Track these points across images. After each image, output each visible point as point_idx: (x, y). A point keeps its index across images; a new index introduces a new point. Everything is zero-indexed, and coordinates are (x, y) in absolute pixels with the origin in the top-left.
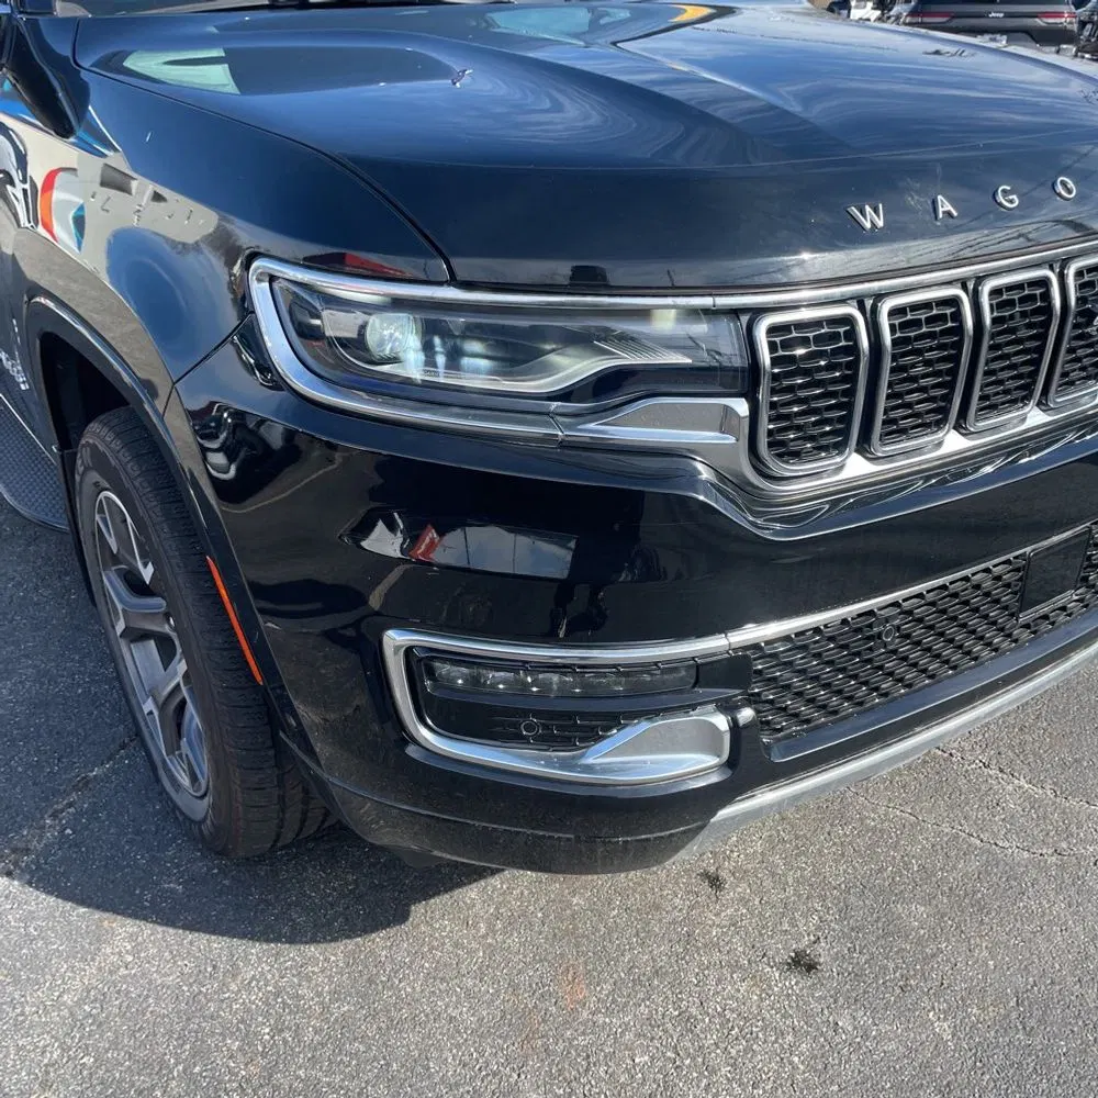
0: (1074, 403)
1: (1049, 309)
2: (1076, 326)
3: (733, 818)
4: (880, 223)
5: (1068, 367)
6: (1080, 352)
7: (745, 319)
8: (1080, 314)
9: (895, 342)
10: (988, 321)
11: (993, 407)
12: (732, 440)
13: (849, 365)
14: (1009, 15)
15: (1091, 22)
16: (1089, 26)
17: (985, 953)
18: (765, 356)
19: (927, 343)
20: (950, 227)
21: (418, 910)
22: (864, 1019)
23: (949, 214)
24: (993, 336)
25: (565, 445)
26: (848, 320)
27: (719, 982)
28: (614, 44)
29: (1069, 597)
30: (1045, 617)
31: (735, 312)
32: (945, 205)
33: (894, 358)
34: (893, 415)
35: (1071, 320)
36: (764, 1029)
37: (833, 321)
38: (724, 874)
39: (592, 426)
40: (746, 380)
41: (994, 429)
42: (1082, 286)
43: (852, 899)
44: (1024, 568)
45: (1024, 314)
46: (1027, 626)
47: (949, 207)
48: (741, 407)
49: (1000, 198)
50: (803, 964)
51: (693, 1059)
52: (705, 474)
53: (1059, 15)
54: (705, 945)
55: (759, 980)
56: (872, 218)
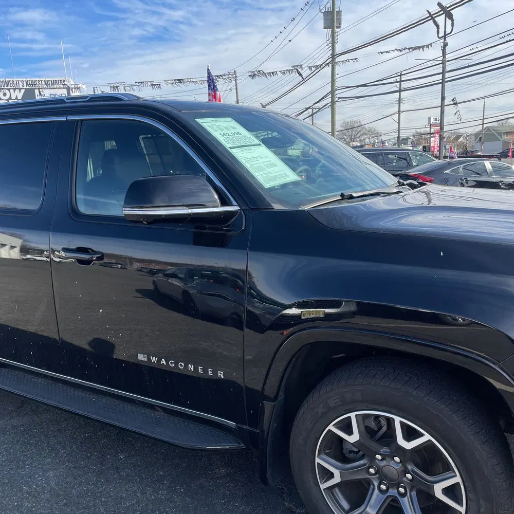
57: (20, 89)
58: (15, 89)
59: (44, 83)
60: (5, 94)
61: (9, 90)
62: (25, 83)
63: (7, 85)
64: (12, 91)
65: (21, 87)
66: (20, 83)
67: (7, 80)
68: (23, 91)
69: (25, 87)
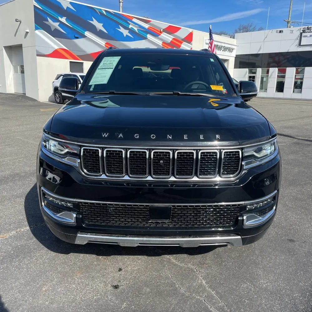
1: (146, 157)
2: (155, 162)
5: (156, 170)
6: (160, 168)
9: (107, 156)
10: (128, 157)
11: (135, 173)
12: (78, 166)
13: (98, 158)
18: (82, 154)
19: (115, 157)
24: (132, 159)
26: (98, 150)
29: (167, 221)
33: (108, 159)
34: (110, 169)
35: (152, 161)
41: (137, 178)
44: (148, 208)
45: (138, 157)
46: (153, 223)
48: (78, 160)
50: (116, 287)
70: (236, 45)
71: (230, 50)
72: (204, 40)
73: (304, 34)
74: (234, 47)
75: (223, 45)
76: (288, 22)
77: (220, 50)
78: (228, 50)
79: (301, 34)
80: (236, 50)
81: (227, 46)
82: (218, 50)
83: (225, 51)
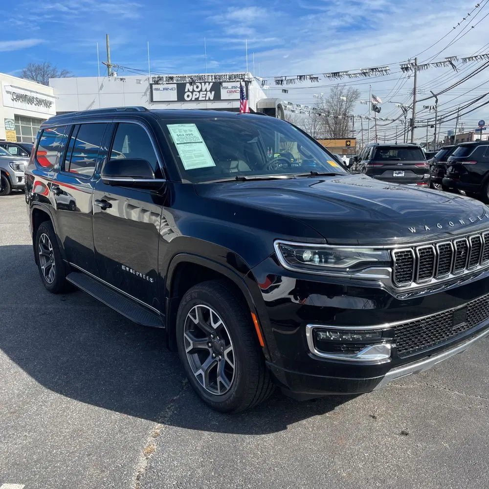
0: (459, 273)
1: (451, 250)
2: (457, 255)
3: (390, 375)
4: (415, 231)
5: (457, 264)
6: (459, 261)
7: (389, 251)
8: (458, 252)
9: (420, 256)
10: (439, 253)
11: (441, 273)
12: (388, 277)
13: (411, 261)
14: (404, 164)
15: (433, 165)
16: (433, 167)
17: (454, 430)
18: (395, 259)
19: (426, 257)
20: (428, 232)
21: (289, 427)
22: (424, 444)
23: (428, 229)
24: (440, 256)
25: (351, 278)
26: (410, 251)
27: (382, 438)
28: (309, 186)
29: (463, 324)
30: (459, 328)
31: (387, 249)
32: (427, 228)
33: (420, 260)
34: (421, 273)
35: (456, 254)
36: (398, 447)
37: (407, 252)
38: (375, 415)
39: (358, 274)
40: (390, 264)
41: (442, 278)
42: (457, 246)
43: (414, 420)
44: (452, 314)
45: (445, 251)
46: (455, 330)
47: (428, 228)
48: (390, 270)
49: (438, 226)
50: (404, 433)
51: (380, 454)
52: (382, 285)
53: (423, 164)
54: (376, 431)
55: (393, 438)
56: (413, 230)
57: (209, 83)
58: (205, 83)
59: (228, 77)
60: (197, 87)
61: (201, 83)
62: (213, 77)
63: (200, 79)
64: (203, 84)
65: (210, 81)
66: (210, 77)
67: (200, 75)
68: (211, 84)
69: (214, 81)
70: (54, 96)
71: (47, 105)
72: (3, 87)
73: (154, 87)
74: (51, 99)
75: (34, 95)
76: (108, 66)
77: (31, 104)
78: (43, 103)
79: (151, 85)
80: (55, 104)
81: (40, 97)
82: (28, 103)
83: (38, 105)
